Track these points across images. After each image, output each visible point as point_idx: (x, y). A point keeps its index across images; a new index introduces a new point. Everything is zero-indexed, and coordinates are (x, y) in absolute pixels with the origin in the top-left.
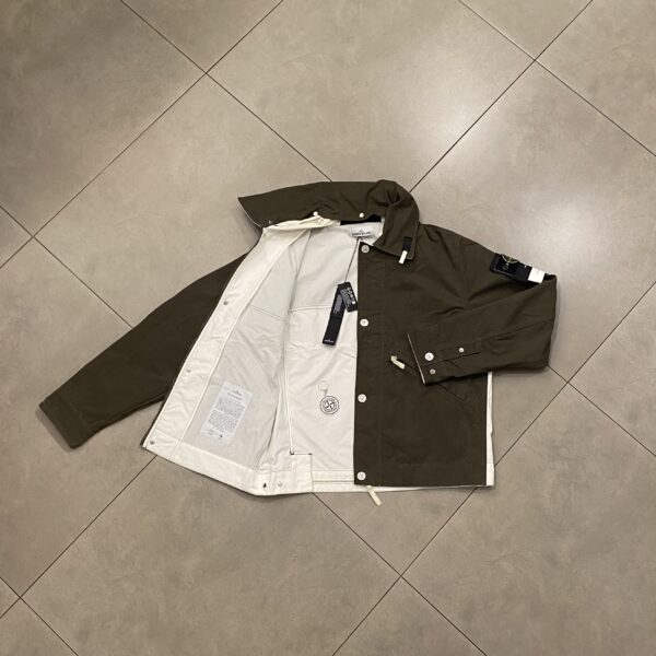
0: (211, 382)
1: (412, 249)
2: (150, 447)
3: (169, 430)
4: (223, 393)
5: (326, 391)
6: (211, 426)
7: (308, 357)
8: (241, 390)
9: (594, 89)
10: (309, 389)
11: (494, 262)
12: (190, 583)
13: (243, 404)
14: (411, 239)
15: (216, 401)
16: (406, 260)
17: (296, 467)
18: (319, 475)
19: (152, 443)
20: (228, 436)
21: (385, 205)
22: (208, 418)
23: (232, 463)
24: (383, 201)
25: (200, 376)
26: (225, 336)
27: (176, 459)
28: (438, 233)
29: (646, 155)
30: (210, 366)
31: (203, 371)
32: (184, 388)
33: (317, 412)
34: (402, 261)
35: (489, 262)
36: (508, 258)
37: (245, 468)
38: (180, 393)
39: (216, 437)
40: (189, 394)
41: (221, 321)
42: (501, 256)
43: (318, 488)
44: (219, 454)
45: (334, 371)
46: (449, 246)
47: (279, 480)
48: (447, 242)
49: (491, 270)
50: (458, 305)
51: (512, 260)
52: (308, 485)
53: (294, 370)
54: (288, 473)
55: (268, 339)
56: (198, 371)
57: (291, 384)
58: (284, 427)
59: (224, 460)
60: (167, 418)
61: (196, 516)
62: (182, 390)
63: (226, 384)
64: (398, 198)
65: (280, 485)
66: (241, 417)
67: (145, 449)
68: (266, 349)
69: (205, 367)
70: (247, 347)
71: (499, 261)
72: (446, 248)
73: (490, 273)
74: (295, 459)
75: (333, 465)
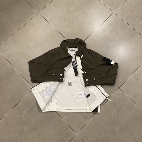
1: (84, 55)
2: (32, 90)
9: (127, 19)
11: (103, 59)
14: (84, 52)
15: (50, 89)
16: (83, 57)
17: (52, 105)
18: (58, 107)
20: (47, 97)
21: (78, 44)
22: (46, 91)
24: (78, 43)
28: (91, 51)
29: (139, 35)
35: (102, 58)
36: (106, 58)
39: (45, 96)
46: (93, 54)
49: (102, 60)
50: (94, 68)
64: (82, 43)
65: (48, 109)
71: (104, 58)
74: (52, 103)
75: (61, 105)
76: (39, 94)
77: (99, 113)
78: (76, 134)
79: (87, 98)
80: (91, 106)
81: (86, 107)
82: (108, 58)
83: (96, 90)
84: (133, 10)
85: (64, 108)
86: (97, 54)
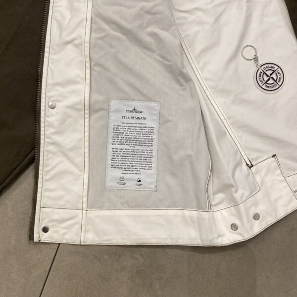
0: (92, 109)
2: (45, 237)
3: (62, 203)
4: (115, 119)
5: (256, 59)
6: (118, 173)
7: (211, 20)
8: (138, 105)
10: (232, 66)
13: (149, 123)
15: (111, 135)
17: (263, 182)
19: (45, 230)
20: (149, 177)
22: (110, 162)
23: (172, 212)
25: (72, 107)
26: (84, 33)
27: (90, 238)
30: (80, 87)
31: (74, 99)
32: (55, 133)
33: (256, 93)
37: (194, 213)
38: (53, 144)
39: (131, 185)
40: (68, 140)
41: (68, 14)
44: (147, 207)
45: (254, 26)
47: (253, 211)
52: (290, 201)
53: (199, 47)
54: (259, 196)
55: (148, 12)
56: (66, 103)
57: (202, 69)
58: (222, 134)
59: (157, 212)
60: (51, 185)
62: (57, 138)
63: (114, 104)
65: (256, 217)
66: (155, 143)
67: (39, 243)
68: (151, 29)
69: (73, 92)
70: (123, 37)
74: (258, 172)
76: (93, 214)
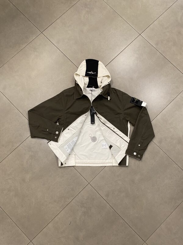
1: (110, 96)
9: (157, 44)
12: (28, 182)
16: (110, 99)
18: (77, 161)
28: (116, 91)
29: (171, 65)
34: (109, 99)
35: (130, 100)
42: (134, 98)
43: (77, 165)
46: (119, 94)
48: (118, 93)
49: (131, 102)
50: (121, 112)
51: (137, 99)
61: (31, 162)
71: (133, 99)
72: (117, 95)
73: (130, 103)
75: (78, 158)
76: (58, 149)
77: (127, 166)
78: (88, 183)
79: (110, 149)
80: (116, 158)
81: (112, 160)
82: (138, 99)
83: (118, 139)
84: (164, 32)
85: (85, 162)
86: (124, 94)
